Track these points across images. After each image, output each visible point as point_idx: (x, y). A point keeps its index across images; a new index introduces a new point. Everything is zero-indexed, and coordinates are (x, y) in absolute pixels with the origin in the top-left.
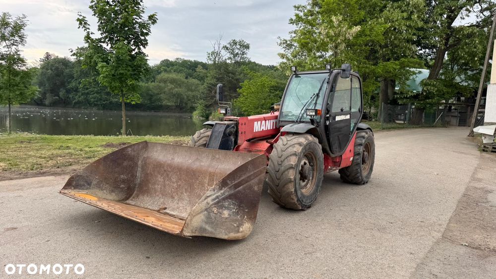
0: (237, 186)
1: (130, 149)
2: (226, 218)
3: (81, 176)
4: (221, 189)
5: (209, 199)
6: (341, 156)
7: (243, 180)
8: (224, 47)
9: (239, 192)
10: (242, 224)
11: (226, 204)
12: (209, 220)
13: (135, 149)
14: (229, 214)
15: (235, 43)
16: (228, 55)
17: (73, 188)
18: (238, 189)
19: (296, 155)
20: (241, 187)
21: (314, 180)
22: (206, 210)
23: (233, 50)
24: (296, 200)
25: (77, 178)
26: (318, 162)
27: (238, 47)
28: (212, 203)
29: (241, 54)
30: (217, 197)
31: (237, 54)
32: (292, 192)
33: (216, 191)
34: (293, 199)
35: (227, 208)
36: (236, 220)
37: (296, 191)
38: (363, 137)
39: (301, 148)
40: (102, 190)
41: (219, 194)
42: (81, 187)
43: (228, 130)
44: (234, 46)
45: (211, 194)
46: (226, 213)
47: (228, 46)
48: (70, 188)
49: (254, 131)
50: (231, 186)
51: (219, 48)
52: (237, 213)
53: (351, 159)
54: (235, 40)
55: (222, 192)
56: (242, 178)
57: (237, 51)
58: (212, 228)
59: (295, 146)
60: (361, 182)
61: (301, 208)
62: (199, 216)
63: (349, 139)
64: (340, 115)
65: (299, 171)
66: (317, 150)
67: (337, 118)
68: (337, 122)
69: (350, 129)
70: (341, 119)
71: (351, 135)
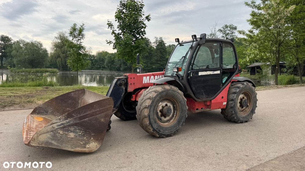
0: (81, 118)
1: (73, 93)
2: (72, 138)
3: (41, 107)
4: (67, 119)
5: (55, 125)
6: (211, 101)
7: (88, 114)
8: (219, 30)
9: (84, 122)
10: (88, 143)
11: (72, 129)
12: (54, 137)
13: (77, 94)
14: (75, 136)
15: (226, 27)
16: (222, 35)
17: (37, 114)
18: (82, 120)
19: (151, 99)
20: (87, 119)
21: (177, 117)
22: (52, 131)
23: (225, 31)
24: (152, 130)
25: (39, 109)
26: (180, 104)
27: (229, 29)
28: (57, 127)
29: (230, 33)
30: (62, 124)
31: (228, 33)
32: (147, 124)
33: (62, 120)
34: (150, 129)
35: (74, 132)
36: (82, 140)
37: (150, 123)
38: (238, 88)
39: (156, 94)
40: (55, 116)
41: (65, 122)
42: (42, 113)
43: (119, 82)
44: (226, 29)
45: (57, 122)
46: (72, 135)
47: (222, 29)
48: (35, 114)
50: (76, 118)
51: (215, 31)
52: (84, 136)
53: (225, 103)
54: (226, 25)
55: (67, 121)
56: (88, 113)
57: (228, 32)
58: (58, 143)
59: (152, 92)
60: (238, 121)
61: (158, 136)
62: (45, 135)
63: (220, 89)
64: (205, 71)
65: (159, 110)
66: (177, 96)
67: (200, 74)
68: (201, 76)
69: (222, 82)
70: (207, 74)
71: (223, 86)
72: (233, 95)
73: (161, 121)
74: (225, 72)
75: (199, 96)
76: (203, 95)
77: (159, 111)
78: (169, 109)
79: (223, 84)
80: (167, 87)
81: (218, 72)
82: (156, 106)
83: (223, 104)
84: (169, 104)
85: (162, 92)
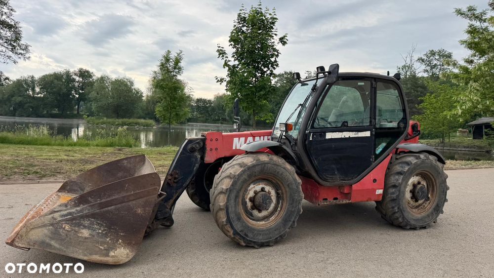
0: (102, 206)
2: (86, 238)
3: (75, 182)
4: (78, 206)
5: (56, 215)
6: (351, 185)
7: (115, 199)
8: (418, 59)
9: (108, 212)
10: (113, 249)
11: (87, 223)
12: (55, 235)
13: (132, 162)
14: (90, 235)
15: (433, 53)
16: (423, 67)
17: (67, 192)
18: (104, 209)
19: (231, 178)
20: (113, 207)
21: (282, 212)
22: (52, 225)
23: (430, 62)
24: (232, 232)
25: (71, 184)
26: (287, 189)
27: (437, 57)
28: (61, 219)
29: (440, 65)
30: (70, 214)
31: (435, 65)
32: (223, 222)
33: (69, 207)
34: (228, 231)
35: (89, 228)
36: (102, 243)
37: (229, 220)
38: (408, 163)
39: (242, 169)
41: (73, 210)
42: (75, 191)
43: (190, 146)
44: (432, 58)
45: (62, 209)
46: (85, 233)
47: (425, 58)
48: (64, 192)
49: (234, 148)
50: (93, 205)
51: (411, 61)
52: (106, 235)
53: (380, 192)
54: (433, 51)
55: (78, 209)
56: (114, 197)
57: (435, 62)
58: (61, 245)
59: (235, 166)
60: (406, 226)
61: (244, 244)
62: (40, 229)
63: (371, 164)
64: (339, 132)
65: (248, 198)
66: (282, 174)
67: (329, 136)
68: (331, 140)
69: (375, 151)
70: (343, 137)
71: (375, 160)
72: (397, 177)
73: (252, 218)
74: (381, 134)
75: (328, 177)
76: (335, 175)
77: (247, 200)
78: (267, 197)
79: (377, 156)
80: (264, 158)
81: (367, 134)
82: (240, 190)
83: (377, 193)
84: (267, 188)
85: (254, 166)
